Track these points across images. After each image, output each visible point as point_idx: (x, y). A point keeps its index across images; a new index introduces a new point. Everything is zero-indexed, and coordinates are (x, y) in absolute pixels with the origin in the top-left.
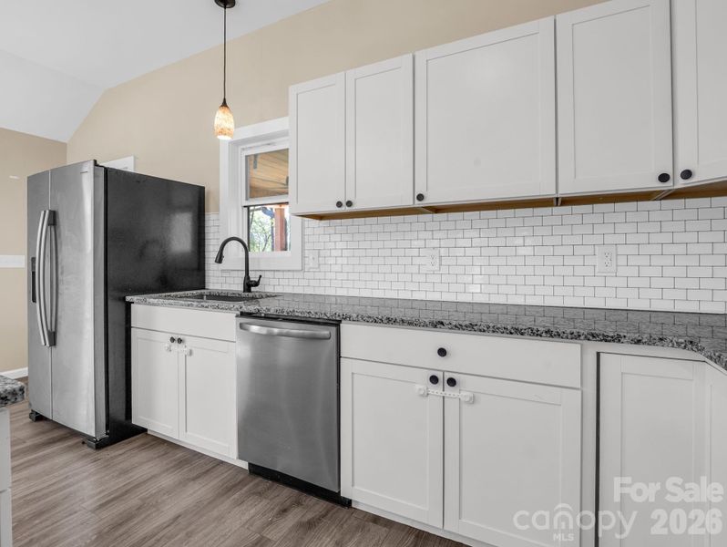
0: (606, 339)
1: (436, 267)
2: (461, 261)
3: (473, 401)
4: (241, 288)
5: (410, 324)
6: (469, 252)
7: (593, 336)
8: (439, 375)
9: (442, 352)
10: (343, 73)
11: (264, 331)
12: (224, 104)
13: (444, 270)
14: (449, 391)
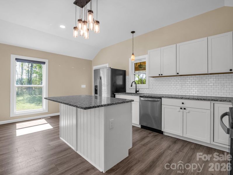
0: (215, 100)
1: (181, 88)
2: (187, 86)
3: (189, 112)
4: (135, 92)
5: (176, 98)
6: (189, 84)
7: (212, 100)
8: (182, 108)
9: (183, 103)
10: (160, 48)
11: (144, 99)
12: (133, 54)
13: (183, 88)
14: (184, 110)
